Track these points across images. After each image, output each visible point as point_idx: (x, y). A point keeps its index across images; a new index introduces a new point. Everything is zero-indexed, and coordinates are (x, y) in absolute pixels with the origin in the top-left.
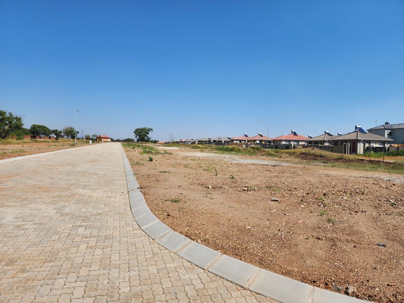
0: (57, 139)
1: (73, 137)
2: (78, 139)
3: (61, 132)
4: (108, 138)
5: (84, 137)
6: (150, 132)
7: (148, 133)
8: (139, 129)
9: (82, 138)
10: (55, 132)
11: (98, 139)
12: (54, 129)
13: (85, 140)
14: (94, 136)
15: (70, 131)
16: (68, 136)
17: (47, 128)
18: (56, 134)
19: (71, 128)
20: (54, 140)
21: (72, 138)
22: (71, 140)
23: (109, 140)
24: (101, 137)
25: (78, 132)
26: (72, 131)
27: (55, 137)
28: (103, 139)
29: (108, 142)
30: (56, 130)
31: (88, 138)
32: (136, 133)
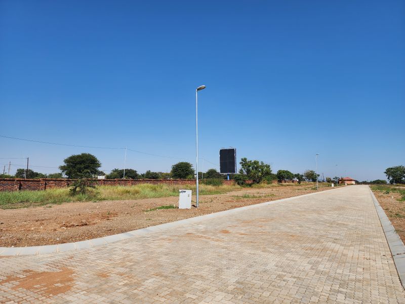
0: (299, 182)
1: (314, 180)
2: (319, 182)
3: (302, 176)
4: (351, 180)
5: (325, 180)
8: (392, 169)
9: (323, 181)
10: (297, 176)
11: (340, 182)
13: (326, 183)
14: (336, 178)
15: (311, 174)
16: (309, 180)
18: (298, 178)
19: (311, 171)
20: (297, 183)
21: (313, 181)
22: (312, 183)
23: (354, 182)
24: (344, 179)
25: (318, 175)
26: (313, 175)
27: (298, 180)
28: (346, 182)
29: (353, 184)
30: (298, 174)
31: (329, 181)
32: (388, 173)
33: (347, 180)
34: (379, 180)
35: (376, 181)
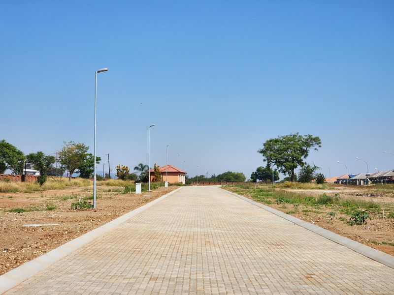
0: (41, 181)
1: (86, 174)
2: (99, 178)
3: (51, 159)
4: (177, 173)
5: (114, 172)
6: (311, 150)
7: (305, 153)
8: (276, 141)
9: (108, 177)
10: (36, 160)
11: (150, 178)
12: (35, 152)
13: (114, 180)
14: (141, 167)
15: (76, 155)
16: (72, 172)
17: (14, 150)
18: (39, 167)
19: (79, 147)
20: (32, 183)
21: (81, 176)
22: (80, 180)
23: (182, 179)
24: (161, 170)
25: (98, 159)
26: (82, 157)
27: (38, 174)
28: (165, 178)
29: (179, 184)
30: (40, 155)
31: (123, 175)
32: (269, 153)
33: (170, 173)
34: (229, 173)
35: (225, 174)
